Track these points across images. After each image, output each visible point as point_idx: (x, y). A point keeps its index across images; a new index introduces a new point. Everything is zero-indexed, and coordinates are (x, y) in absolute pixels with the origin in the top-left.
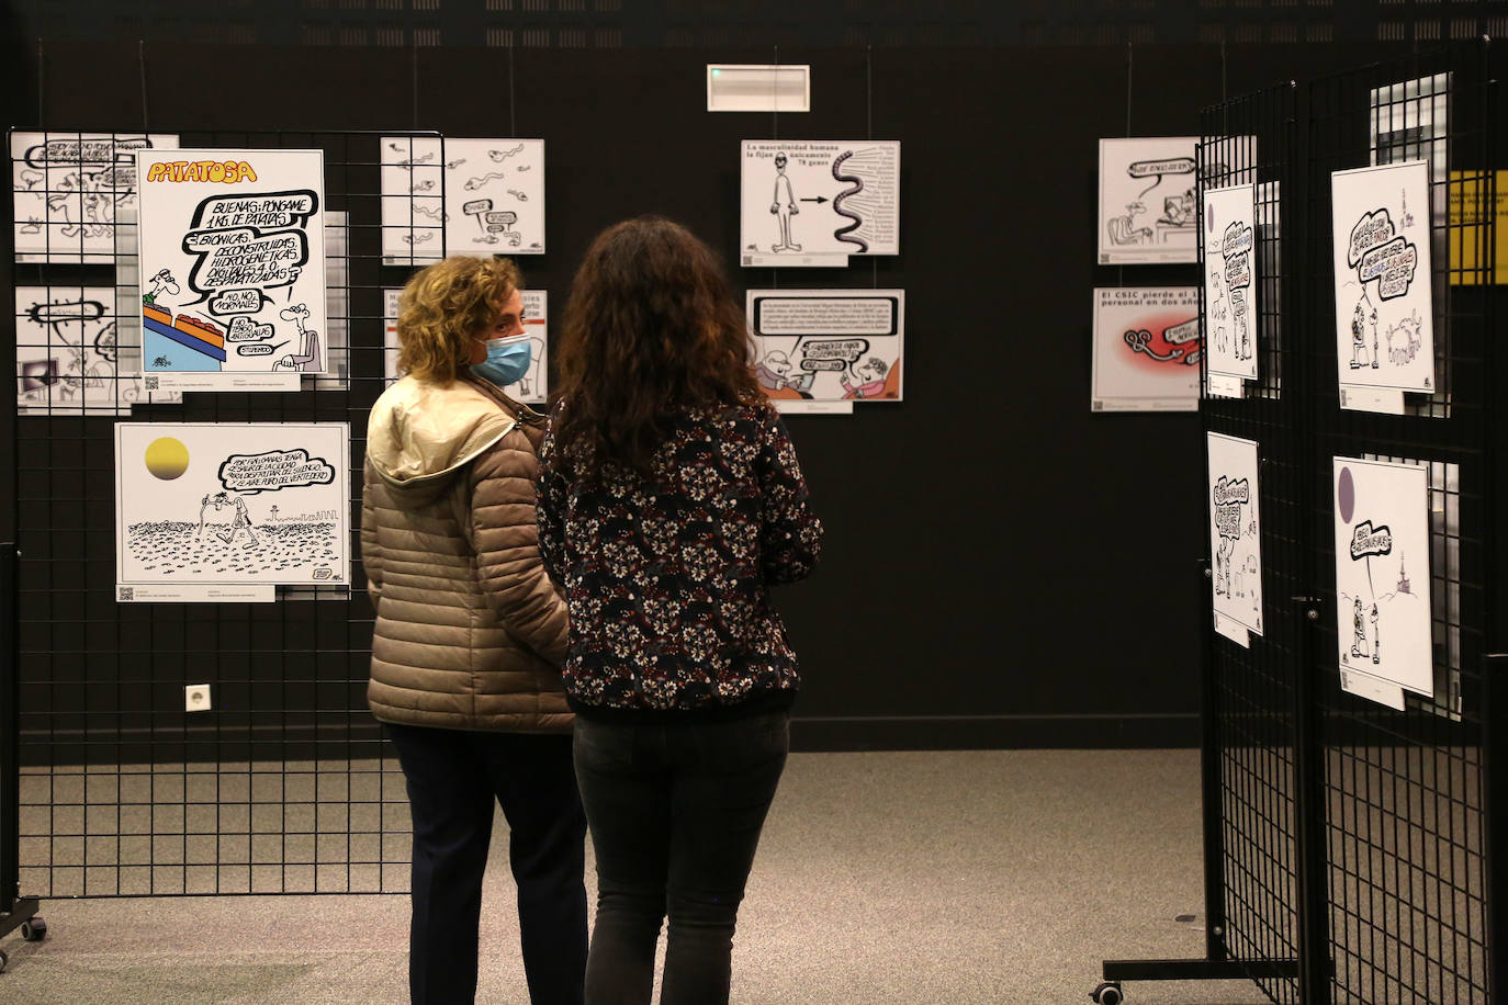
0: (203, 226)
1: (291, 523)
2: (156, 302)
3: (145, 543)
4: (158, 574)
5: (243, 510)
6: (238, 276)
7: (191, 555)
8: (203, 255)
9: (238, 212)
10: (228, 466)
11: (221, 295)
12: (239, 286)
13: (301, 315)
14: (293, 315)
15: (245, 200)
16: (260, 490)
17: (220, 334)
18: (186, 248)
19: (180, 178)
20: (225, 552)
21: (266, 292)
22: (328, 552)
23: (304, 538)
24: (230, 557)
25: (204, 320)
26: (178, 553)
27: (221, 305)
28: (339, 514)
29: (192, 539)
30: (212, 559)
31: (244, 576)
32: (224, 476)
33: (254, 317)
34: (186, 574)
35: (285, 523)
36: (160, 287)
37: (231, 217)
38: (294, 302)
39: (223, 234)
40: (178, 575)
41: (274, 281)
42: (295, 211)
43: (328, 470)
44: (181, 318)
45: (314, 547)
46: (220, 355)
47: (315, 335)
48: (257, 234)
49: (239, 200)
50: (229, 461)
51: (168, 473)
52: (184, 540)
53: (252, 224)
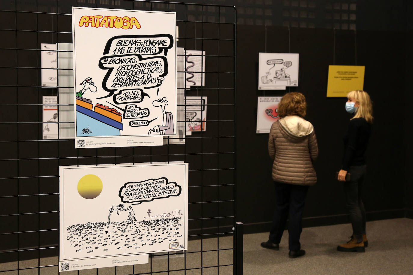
0: (111, 53)
1: (158, 218)
2: (84, 96)
3: (75, 237)
4: (84, 253)
5: (132, 213)
6: (130, 82)
7: (103, 241)
8: (111, 70)
9: (130, 46)
10: (124, 189)
11: (120, 92)
12: (130, 87)
13: (164, 104)
14: (160, 103)
15: (134, 39)
16: (141, 202)
17: (119, 114)
18: (101, 66)
19: (97, 25)
20: (121, 237)
21: (145, 91)
22: (177, 233)
23: (165, 226)
24: (125, 240)
25: (111, 107)
26: (96, 240)
27: (120, 98)
28: (183, 213)
29: (104, 232)
30: (115, 242)
31: (132, 250)
32: (122, 195)
33: (138, 105)
34: (100, 252)
35: (154, 219)
36: (86, 88)
37: (126, 48)
38: (160, 96)
39: (122, 58)
40: (96, 253)
41: (150, 85)
42: (161, 46)
43: (178, 188)
44: (98, 106)
45: (170, 231)
46: (120, 127)
47: (171, 114)
48: (141, 58)
49: (131, 39)
50: (125, 186)
51: (90, 195)
52: (99, 233)
53: (138, 53)
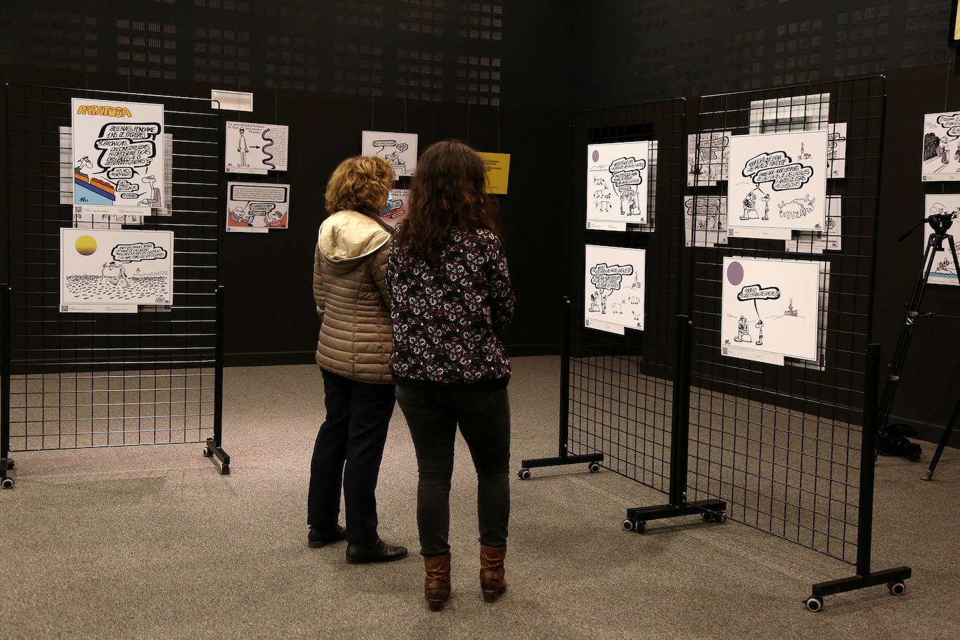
0: (105, 136)
1: (146, 276)
2: (81, 171)
3: (74, 285)
4: (81, 299)
5: (123, 270)
6: (122, 161)
7: (97, 291)
8: (105, 151)
9: (122, 131)
10: (116, 249)
11: (113, 170)
12: (122, 166)
13: (151, 181)
14: (148, 180)
15: (126, 126)
16: (131, 261)
17: (112, 188)
18: (96, 146)
19: (93, 113)
20: (114, 289)
21: (135, 169)
22: (163, 290)
23: (152, 283)
24: (117, 291)
25: (105, 181)
26: (91, 290)
27: (113, 174)
28: (168, 273)
29: (97, 283)
30: (108, 293)
31: (122, 300)
32: (114, 254)
33: (129, 180)
34: (95, 299)
35: (143, 277)
36: (83, 164)
37: (118, 133)
38: (149, 174)
39: (114, 141)
40: (91, 300)
41: (139, 164)
42: (150, 132)
43: (165, 253)
44: (93, 179)
45: (157, 288)
46: (113, 198)
47: (158, 190)
48: (131, 142)
49: (122, 125)
50: (117, 247)
51: (86, 252)
52: (94, 284)
53: (129, 137)
